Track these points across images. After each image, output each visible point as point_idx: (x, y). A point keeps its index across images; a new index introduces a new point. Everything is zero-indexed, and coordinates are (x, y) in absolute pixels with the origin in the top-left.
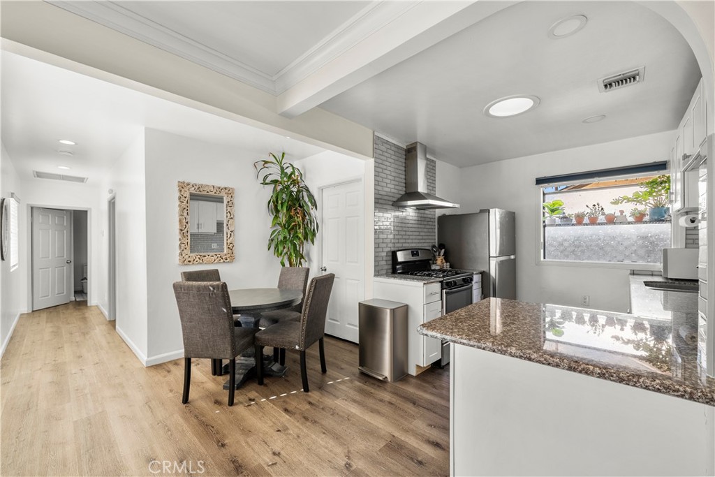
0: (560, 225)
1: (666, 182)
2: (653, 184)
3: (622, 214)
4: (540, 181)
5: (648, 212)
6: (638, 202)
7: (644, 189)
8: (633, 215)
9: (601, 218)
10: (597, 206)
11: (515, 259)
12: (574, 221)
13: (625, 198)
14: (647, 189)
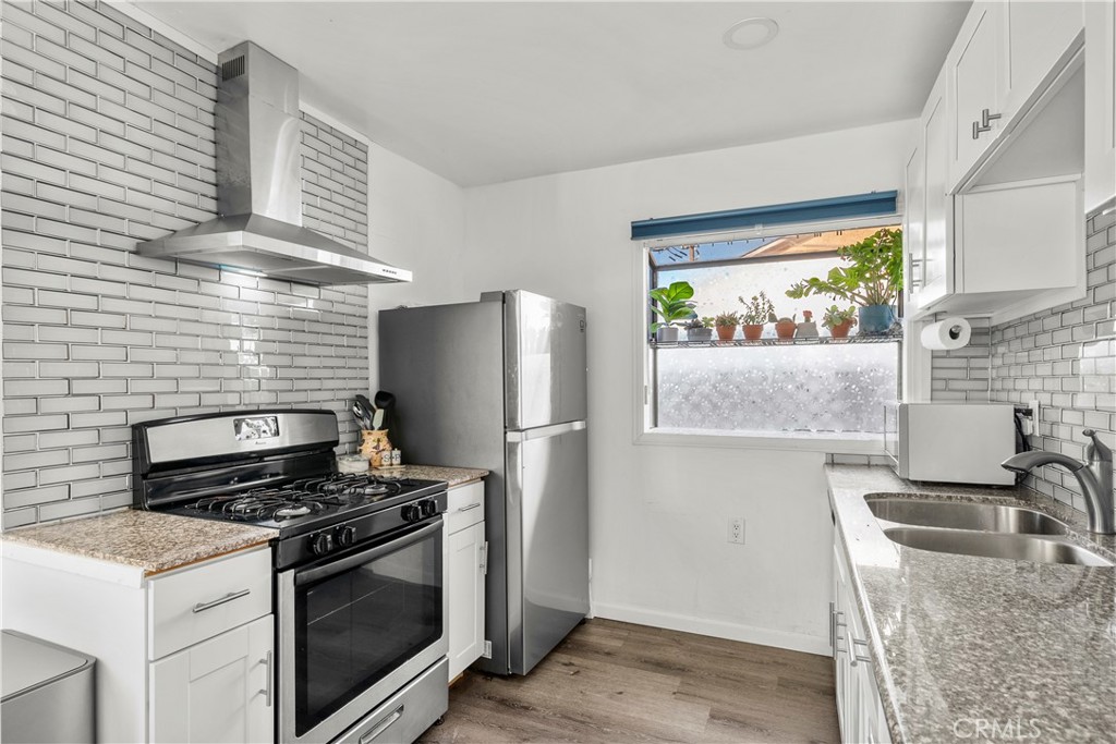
0: (685, 344)
1: (889, 248)
2: (862, 251)
3: (807, 320)
4: (641, 230)
5: (856, 315)
6: (838, 291)
8: (829, 321)
9: (769, 330)
10: (760, 301)
11: (585, 433)
12: (715, 335)
13: (814, 282)
14: (855, 264)
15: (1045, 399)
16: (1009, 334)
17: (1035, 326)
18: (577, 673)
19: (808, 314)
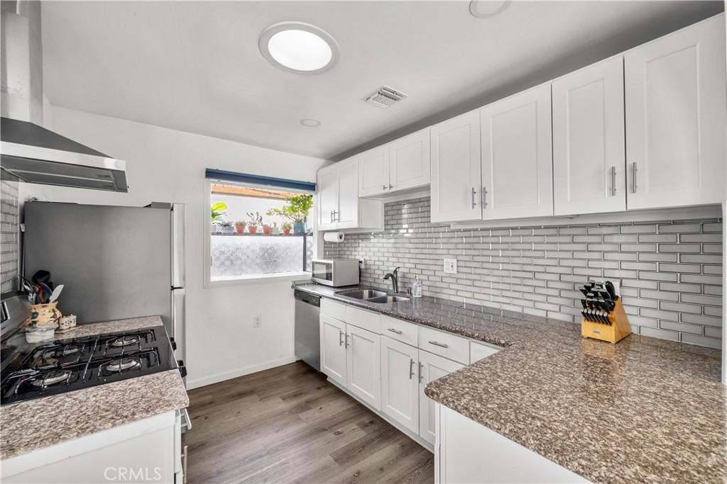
0: (219, 233)
2: (294, 200)
3: (275, 226)
4: (211, 174)
5: (292, 226)
6: (286, 215)
7: (289, 204)
8: (282, 227)
9: (260, 228)
10: (255, 215)
12: (235, 231)
13: (276, 210)
14: (291, 205)
15: (367, 258)
16: (348, 237)
18: (206, 418)
19: (275, 224)
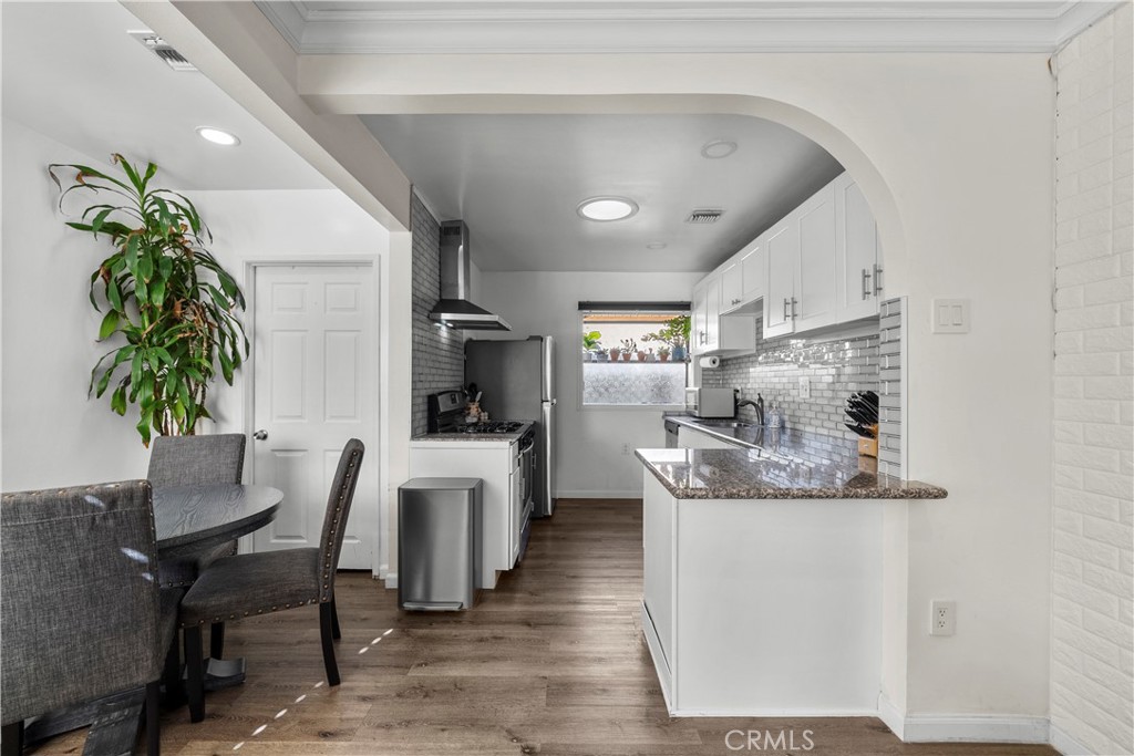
0: (595, 362)
1: (685, 323)
2: (673, 323)
3: (651, 352)
4: (583, 305)
5: (670, 351)
6: (663, 340)
7: (666, 327)
8: (659, 353)
9: (635, 356)
10: (630, 342)
12: (610, 358)
13: (652, 335)
14: (669, 328)
15: (743, 386)
16: (730, 362)
17: (740, 361)
19: (651, 350)
